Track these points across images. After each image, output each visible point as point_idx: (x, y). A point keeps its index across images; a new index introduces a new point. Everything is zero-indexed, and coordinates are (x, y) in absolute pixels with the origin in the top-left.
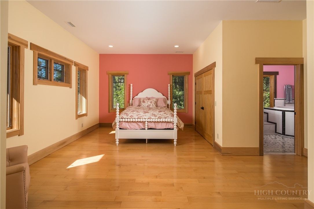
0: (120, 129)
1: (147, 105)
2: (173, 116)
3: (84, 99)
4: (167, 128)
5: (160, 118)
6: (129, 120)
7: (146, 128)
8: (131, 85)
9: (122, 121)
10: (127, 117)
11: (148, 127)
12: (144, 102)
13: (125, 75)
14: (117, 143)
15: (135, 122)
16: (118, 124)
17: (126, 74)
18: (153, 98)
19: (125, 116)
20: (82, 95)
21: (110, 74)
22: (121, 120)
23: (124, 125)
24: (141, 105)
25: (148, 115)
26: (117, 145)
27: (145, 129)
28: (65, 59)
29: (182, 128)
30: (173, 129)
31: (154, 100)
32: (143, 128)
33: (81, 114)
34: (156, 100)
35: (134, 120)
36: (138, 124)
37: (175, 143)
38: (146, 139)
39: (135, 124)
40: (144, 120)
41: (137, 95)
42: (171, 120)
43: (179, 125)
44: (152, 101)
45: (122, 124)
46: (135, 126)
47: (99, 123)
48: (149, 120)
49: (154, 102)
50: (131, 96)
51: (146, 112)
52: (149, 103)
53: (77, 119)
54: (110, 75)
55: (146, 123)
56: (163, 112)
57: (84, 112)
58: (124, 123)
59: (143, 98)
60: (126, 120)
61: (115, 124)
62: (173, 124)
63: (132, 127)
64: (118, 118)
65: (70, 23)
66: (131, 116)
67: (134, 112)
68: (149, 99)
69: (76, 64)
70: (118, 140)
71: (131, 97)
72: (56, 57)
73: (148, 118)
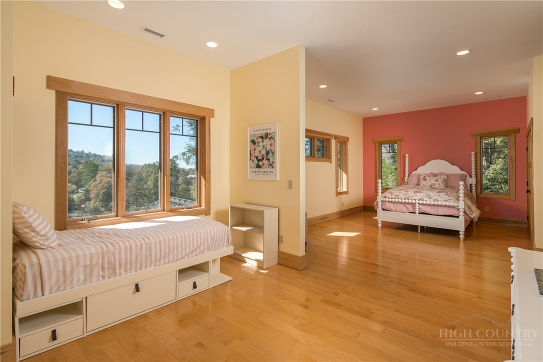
0: (383, 210)
1: (429, 184)
2: (458, 198)
3: (344, 175)
4: (447, 214)
5: (436, 200)
6: (393, 200)
7: (417, 212)
8: (407, 155)
9: (385, 201)
10: (391, 197)
11: (419, 211)
12: (425, 179)
13: (398, 142)
14: (380, 225)
15: (401, 203)
16: (380, 204)
17: (398, 140)
18: (442, 174)
19: (389, 195)
20: (343, 171)
21: (377, 142)
22: (384, 199)
23: (387, 205)
24: (420, 184)
25: (419, 196)
26: (380, 228)
27: (415, 213)
28: (326, 134)
29: (474, 217)
30: (458, 217)
31: (443, 177)
32: (413, 211)
33: (341, 191)
34: (446, 177)
35: (400, 200)
36: (405, 206)
37: (462, 236)
38: (418, 226)
39: (402, 206)
40: (414, 201)
41: (416, 170)
42: (455, 204)
43: (468, 212)
44: (438, 178)
45: (385, 204)
46: (402, 208)
47: (363, 205)
48: (421, 202)
49: (442, 181)
50: (407, 171)
51: (417, 192)
52: (433, 181)
53: (337, 196)
54: (377, 144)
55: (417, 205)
56: (444, 193)
57: (345, 190)
58: (387, 203)
59: (424, 174)
60: (390, 200)
61: (377, 204)
62: (459, 209)
63: (398, 209)
64: (380, 196)
65: (330, 100)
66: (397, 196)
67: (401, 191)
68: (435, 175)
69: (336, 137)
70: (380, 222)
71: (407, 173)
72: (317, 134)
73: (419, 199)
